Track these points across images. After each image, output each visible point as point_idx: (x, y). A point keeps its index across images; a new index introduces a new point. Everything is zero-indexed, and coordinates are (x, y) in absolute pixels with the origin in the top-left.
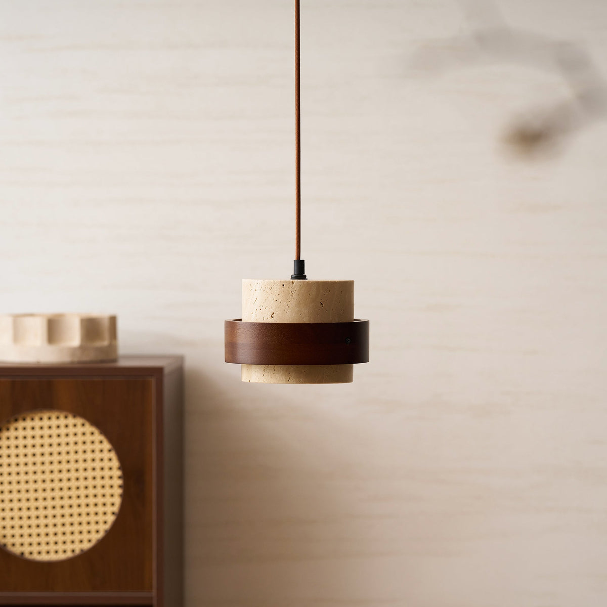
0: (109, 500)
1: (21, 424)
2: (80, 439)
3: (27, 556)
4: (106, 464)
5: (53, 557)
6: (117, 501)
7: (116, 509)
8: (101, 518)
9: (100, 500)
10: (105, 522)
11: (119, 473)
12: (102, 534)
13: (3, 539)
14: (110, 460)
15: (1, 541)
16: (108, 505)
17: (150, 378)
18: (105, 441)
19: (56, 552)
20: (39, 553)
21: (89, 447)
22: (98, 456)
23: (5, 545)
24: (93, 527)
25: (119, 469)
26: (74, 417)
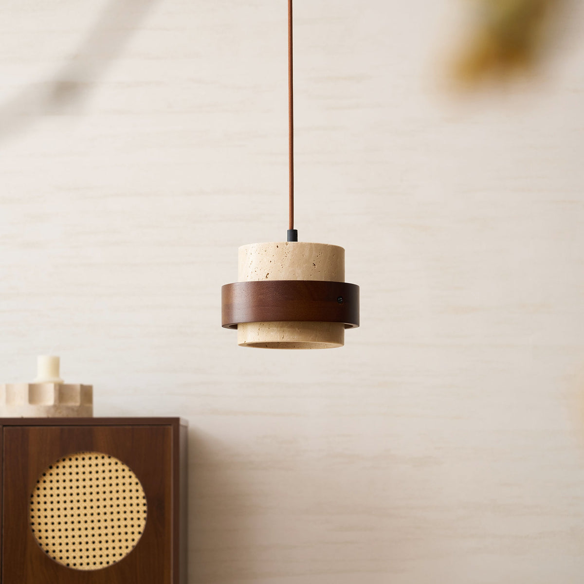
0: (136, 522)
1: (67, 463)
2: (114, 474)
3: (72, 566)
4: (134, 494)
5: (92, 567)
6: (143, 523)
7: (141, 529)
8: (130, 537)
9: (129, 523)
10: (133, 540)
11: (144, 501)
12: (130, 549)
13: (52, 553)
14: (137, 491)
15: (51, 555)
16: (136, 526)
17: (169, 427)
18: (133, 476)
19: (95, 564)
20: (81, 564)
21: (120, 481)
22: (128, 487)
23: (54, 558)
24: (123, 544)
25: (144, 498)
26: (109, 457)
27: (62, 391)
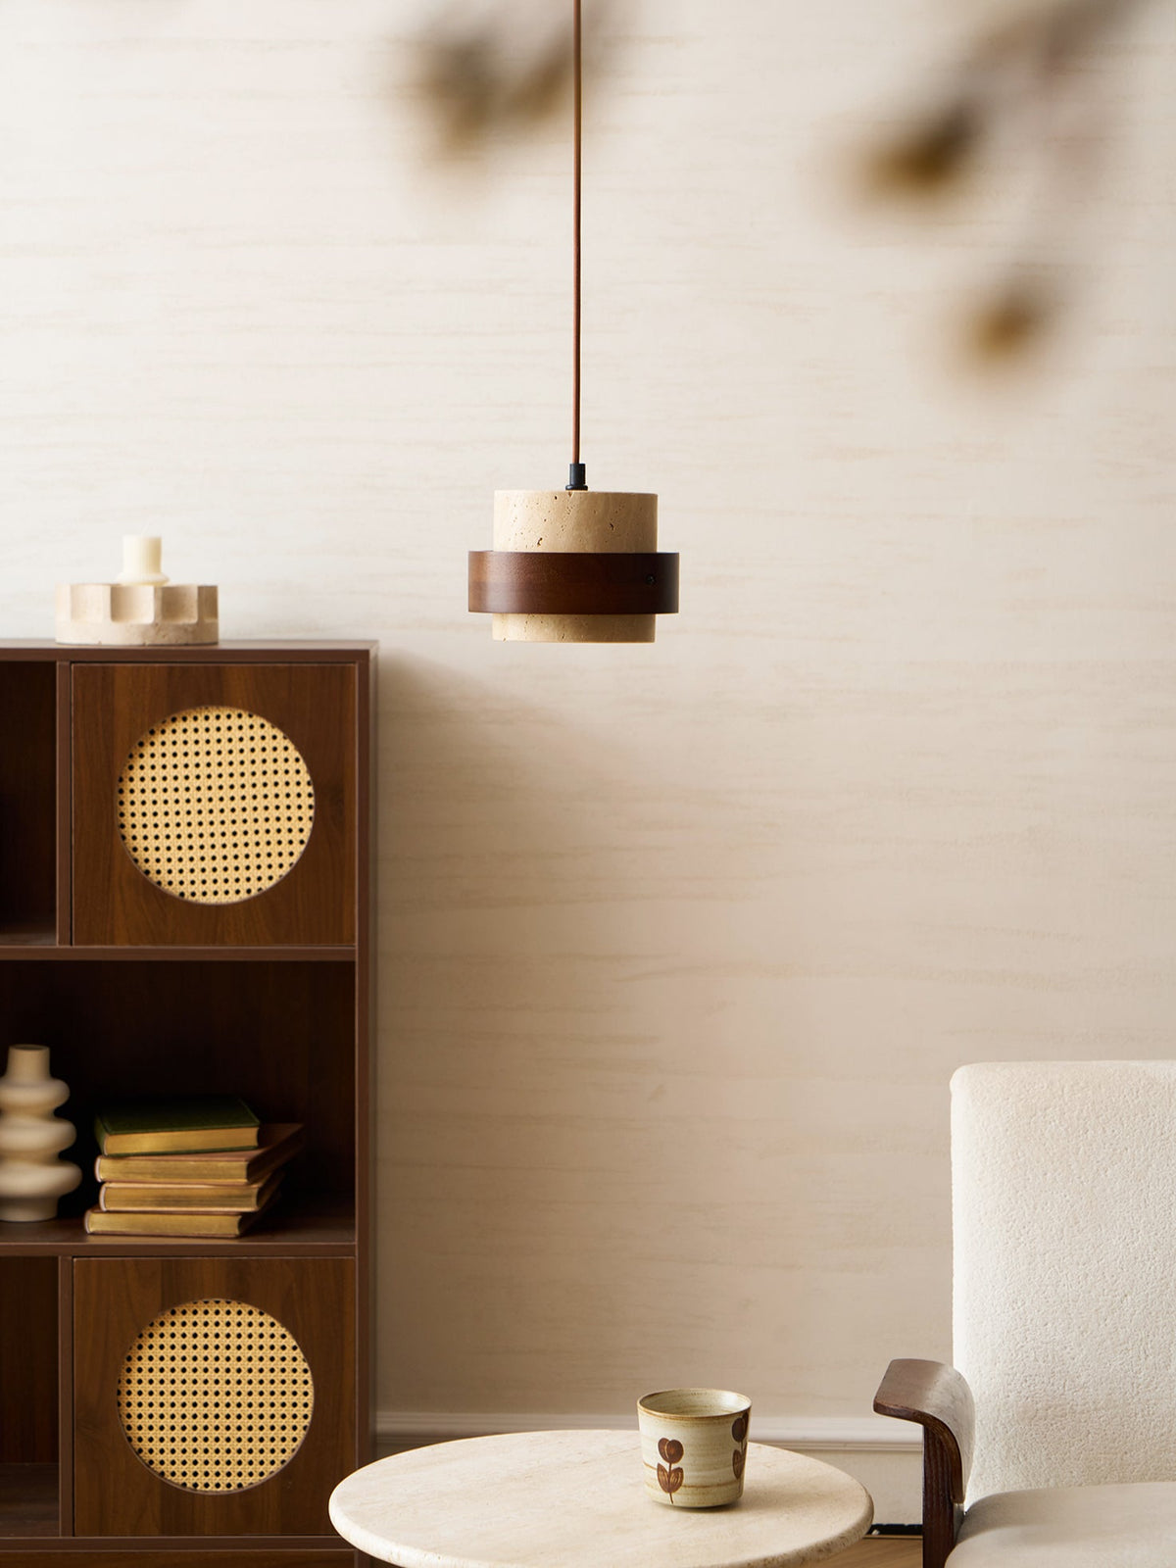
0: (295, 825)
1: (180, 725)
2: (258, 744)
3: (188, 896)
4: (293, 778)
5: (222, 899)
6: (308, 826)
7: (305, 836)
8: (285, 848)
9: (284, 825)
10: (291, 854)
11: (310, 789)
12: (286, 869)
13: (156, 875)
14: (298, 772)
15: (154, 877)
16: (295, 830)
17: (352, 665)
18: (291, 747)
19: (227, 892)
20: (204, 894)
21: (269, 755)
22: (281, 766)
23: (159, 883)
24: (275, 860)
25: (309, 783)
26: (251, 716)
27: (170, 600)
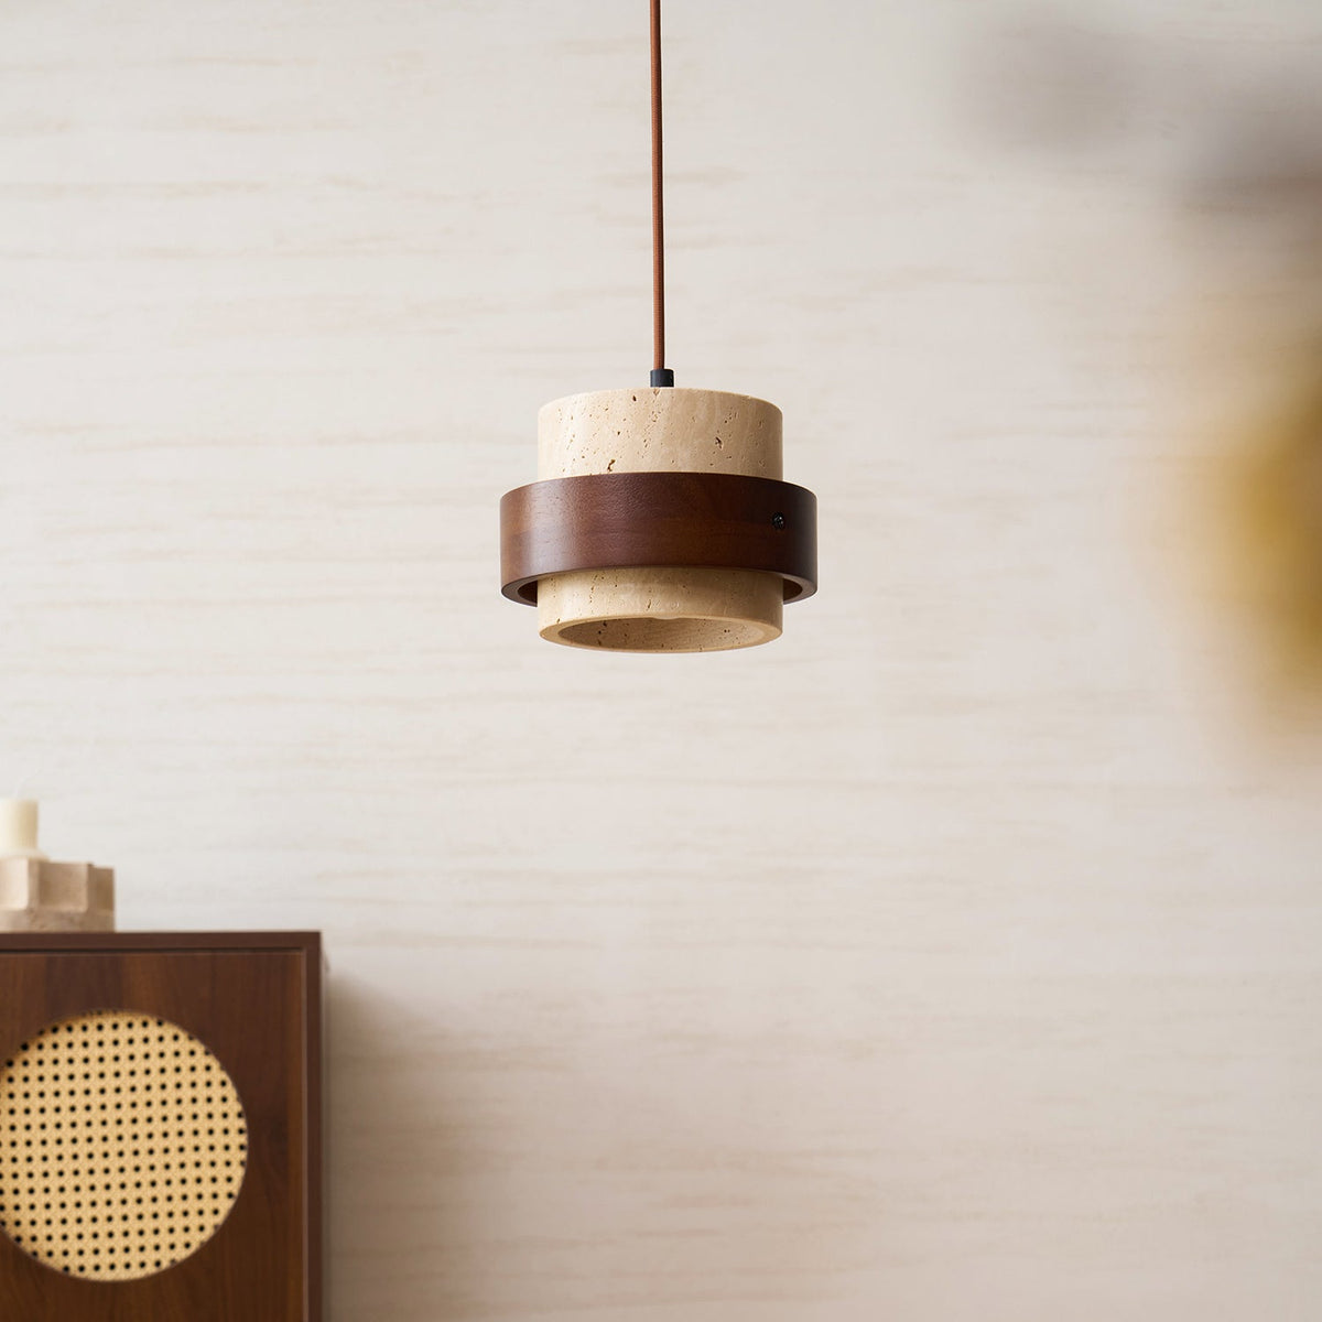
0: (221, 1172)
1: (63, 1037)
2: (170, 1062)
3: (74, 1271)
4: (217, 1107)
5: (121, 1274)
6: (238, 1173)
7: (235, 1187)
8: (207, 1204)
9: (206, 1172)
10: (216, 1212)
11: (242, 1123)
12: (209, 1232)
13: (30, 1242)
14: (224, 1100)
15: (27, 1246)
16: (221, 1180)
17: (298, 953)
18: (215, 1065)
19: (128, 1266)
20: (97, 1268)
21: (186, 1077)
22: (201, 1092)
23: (35, 1254)
24: (194, 1221)
25: (240, 1115)
26: (160, 1024)
27: (47, 878)
